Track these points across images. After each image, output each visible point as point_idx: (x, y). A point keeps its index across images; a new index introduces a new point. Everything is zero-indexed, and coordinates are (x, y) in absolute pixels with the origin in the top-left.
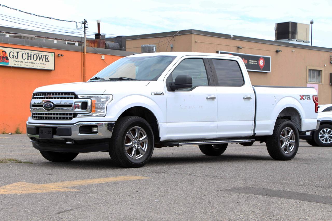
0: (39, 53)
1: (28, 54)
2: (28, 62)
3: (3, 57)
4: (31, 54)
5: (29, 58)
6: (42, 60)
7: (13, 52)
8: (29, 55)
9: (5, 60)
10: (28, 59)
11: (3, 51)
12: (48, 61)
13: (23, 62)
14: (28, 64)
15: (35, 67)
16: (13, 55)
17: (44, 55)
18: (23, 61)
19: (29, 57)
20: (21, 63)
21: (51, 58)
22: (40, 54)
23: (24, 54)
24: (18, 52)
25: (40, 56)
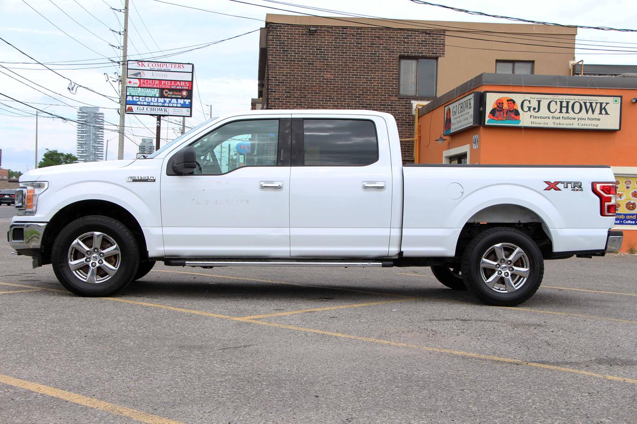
0: (586, 100)
1: (561, 102)
2: (561, 118)
3: (508, 110)
4: (568, 103)
5: (564, 110)
6: (593, 111)
7: (530, 101)
8: (564, 104)
9: (513, 115)
10: (561, 112)
11: (508, 101)
12: (607, 113)
13: (551, 118)
14: (561, 121)
15: (576, 126)
16: (530, 106)
17: (597, 103)
18: (551, 115)
19: (563, 108)
20: (546, 121)
21: (613, 106)
22: (588, 101)
23: (553, 104)
24: (539, 100)
25: (588, 105)
